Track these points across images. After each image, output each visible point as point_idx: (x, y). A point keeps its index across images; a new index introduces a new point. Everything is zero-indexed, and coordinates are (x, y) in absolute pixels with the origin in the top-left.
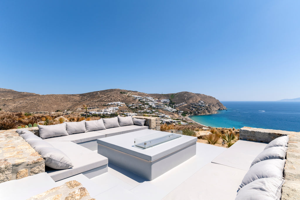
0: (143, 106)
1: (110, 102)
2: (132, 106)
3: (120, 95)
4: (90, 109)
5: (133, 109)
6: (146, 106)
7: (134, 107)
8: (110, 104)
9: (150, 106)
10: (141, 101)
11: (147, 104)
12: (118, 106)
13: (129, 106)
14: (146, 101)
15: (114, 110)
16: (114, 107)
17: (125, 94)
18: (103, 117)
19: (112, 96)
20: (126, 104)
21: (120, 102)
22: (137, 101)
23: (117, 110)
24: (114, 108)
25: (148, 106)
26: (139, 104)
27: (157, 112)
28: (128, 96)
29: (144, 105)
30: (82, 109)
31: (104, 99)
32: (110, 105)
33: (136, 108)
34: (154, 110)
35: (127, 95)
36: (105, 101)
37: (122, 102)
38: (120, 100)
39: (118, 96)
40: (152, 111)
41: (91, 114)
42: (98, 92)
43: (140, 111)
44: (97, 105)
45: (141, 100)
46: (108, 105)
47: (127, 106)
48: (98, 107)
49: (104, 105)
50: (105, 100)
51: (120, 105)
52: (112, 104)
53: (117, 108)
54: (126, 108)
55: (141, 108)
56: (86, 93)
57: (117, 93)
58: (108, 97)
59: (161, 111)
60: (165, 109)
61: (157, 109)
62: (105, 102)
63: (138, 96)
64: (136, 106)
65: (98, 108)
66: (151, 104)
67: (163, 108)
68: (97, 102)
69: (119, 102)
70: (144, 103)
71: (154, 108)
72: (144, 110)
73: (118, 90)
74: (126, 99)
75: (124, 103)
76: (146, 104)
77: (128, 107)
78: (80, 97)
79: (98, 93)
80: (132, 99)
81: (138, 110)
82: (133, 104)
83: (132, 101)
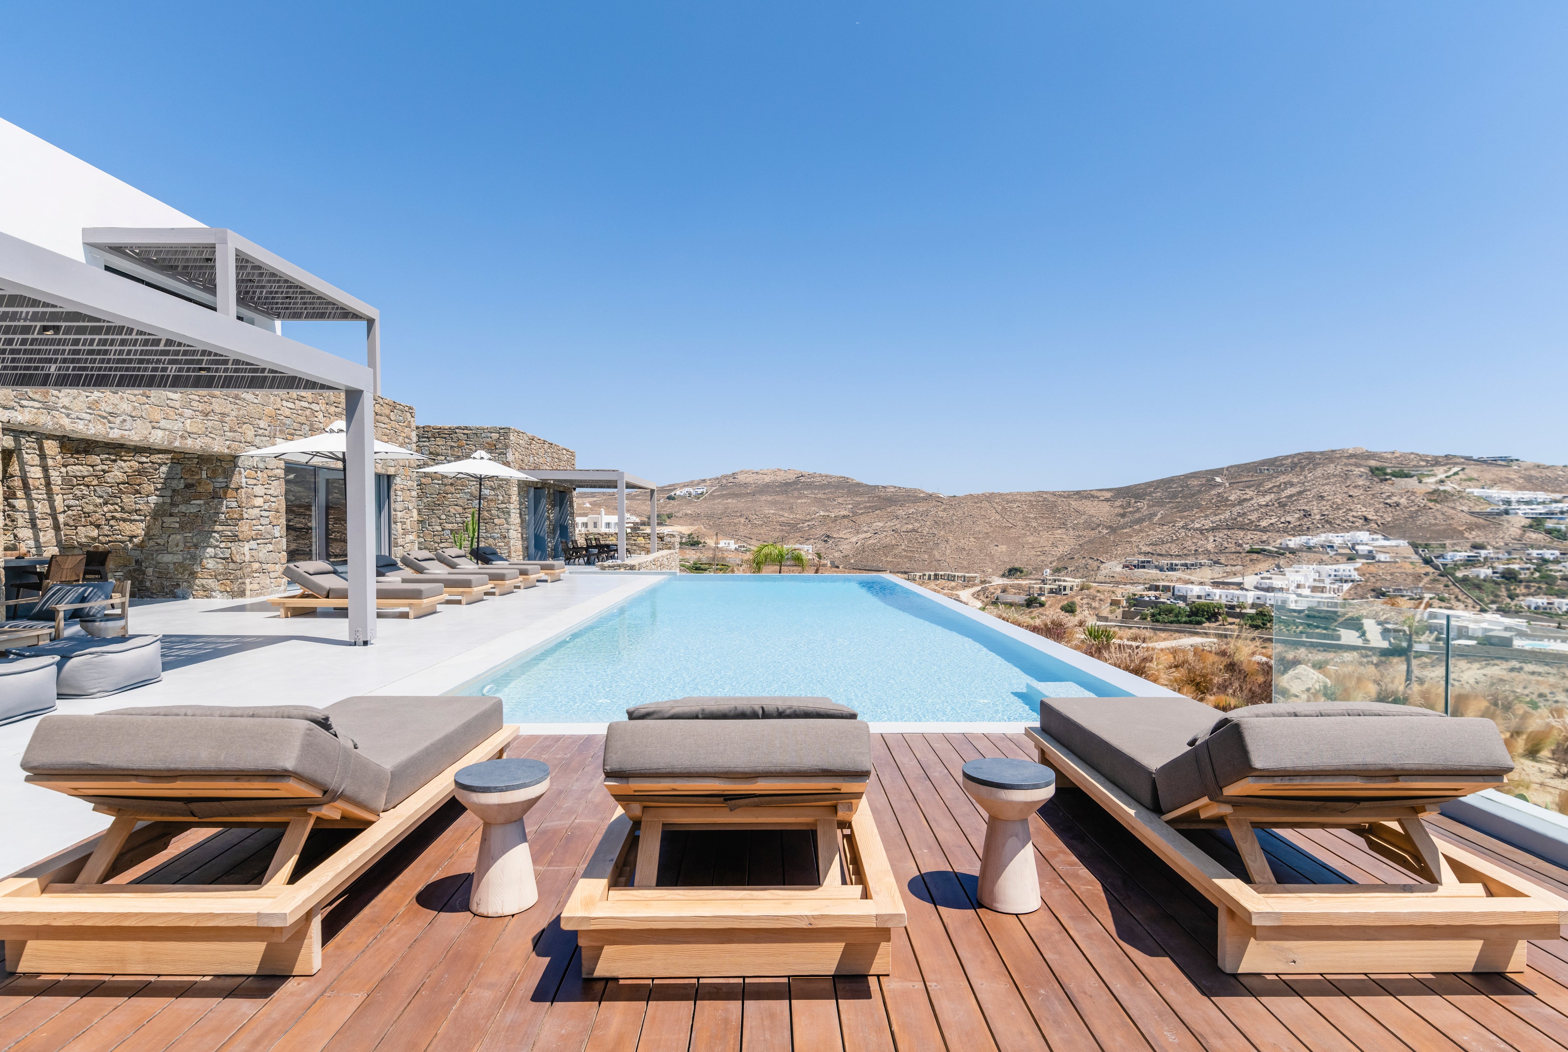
1: (1299, 530)
2: (1470, 562)
3: (1367, 489)
4: (1172, 568)
5: (1478, 587)
7: (1484, 572)
8: (1294, 542)
10: (1549, 532)
12: (1351, 559)
13: (1439, 561)
15: (1328, 581)
16: (1321, 562)
17: (1412, 483)
18: (1259, 622)
19: (1310, 494)
20: (1415, 546)
21: (1373, 533)
22: (1515, 531)
23: (1346, 586)
24: (1329, 569)
26: (1534, 553)
28: (1437, 496)
30: (1125, 566)
31: (1254, 517)
32: (1293, 552)
33: (1510, 577)
35: (1421, 489)
36: (1264, 523)
37: (1386, 530)
38: (1365, 518)
39: (1354, 491)
41: (1184, 598)
42: (1218, 472)
43: (1541, 601)
44: (1210, 546)
45: (1550, 524)
46: (1281, 552)
47: (1427, 562)
48: (1217, 562)
49: (1252, 551)
50: (1259, 519)
51: (1370, 556)
52: (1310, 548)
53: (1348, 569)
54: (1418, 577)
55: (1547, 579)
56: (1149, 484)
57: (1346, 476)
58: (1282, 505)
62: (1264, 530)
63: (1527, 495)
64: (1500, 567)
65: (1217, 568)
68: (1213, 529)
69: (1363, 536)
73: (1351, 456)
74: (1413, 516)
75: (1403, 543)
77: (1430, 569)
78: (1118, 503)
79: (1218, 479)
80: (1472, 513)
81: (1521, 590)
82: (1475, 547)
83: (1470, 529)
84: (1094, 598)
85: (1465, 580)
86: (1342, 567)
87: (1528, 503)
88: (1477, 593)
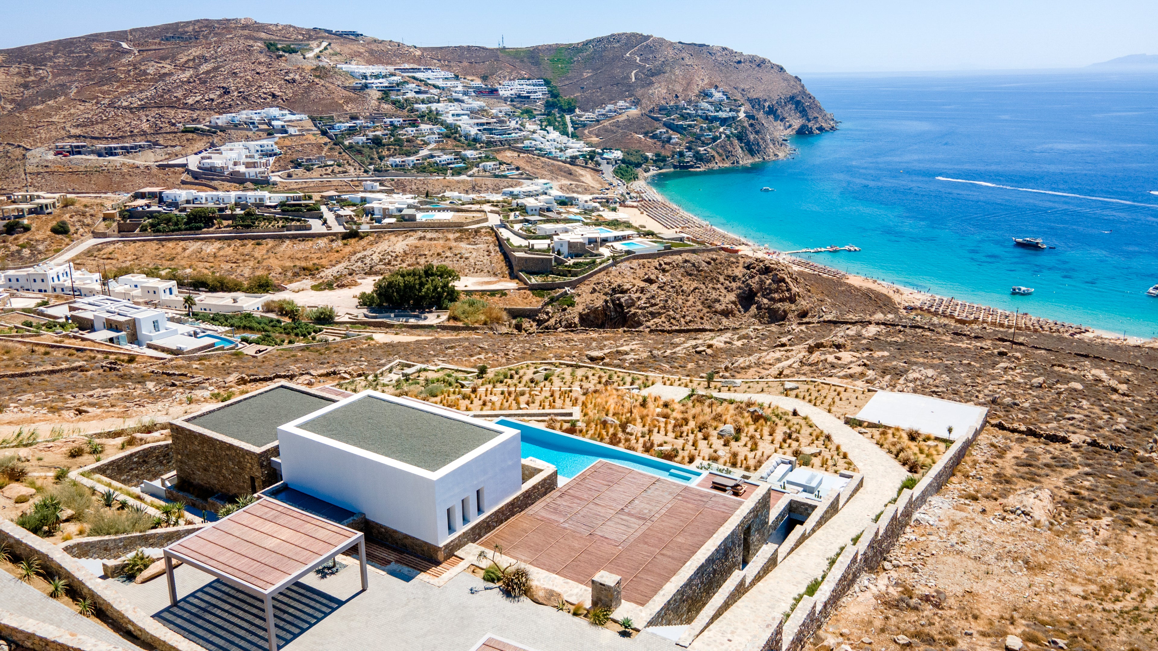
0: (411, 131)
1: (224, 109)
2: (352, 131)
3: (269, 65)
5: (360, 152)
6: (425, 127)
7: (360, 139)
8: (222, 120)
9: (448, 127)
10: (394, 103)
11: (434, 118)
12: (270, 134)
13: (331, 132)
14: (423, 102)
15: (257, 156)
16: (247, 139)
17: (298, 57)
18: (248, 222)
19: (225, 70)
20: (313, 119)
21: (282, 108)
22: (374, 103)
23: (272, 160)
24: (254, 145)
25: (436, 128)
26: (388, 120)
27: (490, 164)
28: (321, 72)
29: (414, 124)
30: (57, 154)
31: (179, 94)
32: (223, 130)
33: (377, 142)
34: (470, 153)
35: (309, 65)
36: (190, 101)
37: (291, 105)
38: (274, 96)
39: (262, 69)
40: (464, 159)
41: (175, 204)
42: (122, 35)
43: (398, 160)
44: (145, 126)
45: (393, 96)
46: (214, 130)
47: (324, 133)
48: (156, 144)
49: (186, 131)
50: (185, 96)
51: (283, 130)
52: (236, 126)
53: (268, 143)
54: (320, 147)
55: (398, 142)
56: (46, 46)
57: (249, 50)
58: (204, 82)
59: (509, 154)
60: (527, 143)
61: (489, 144)
62: (192, 108)
63: (377, 69)
64: (371, 135)
65: (158, 150)
66: (450, 120)
67: (516, 141)
68: (143, 108)
69: (274, 112)
70: (412, 110)
71: (473, 142)
72: (417, 152)
73: (245, 27)
74: (307, 91)
75: (304, 116)
76: (422, 116)
77: (327, 140)
78: (14, 70)
79: (124, 45)
80: (345, 88)
81: (385, 153)
82: (353, 118)
83: (347, 102)
84: (84, 214)
85: (351, 147)
86: (264, 142)
87: (377, 77)
88: (359, 157)
